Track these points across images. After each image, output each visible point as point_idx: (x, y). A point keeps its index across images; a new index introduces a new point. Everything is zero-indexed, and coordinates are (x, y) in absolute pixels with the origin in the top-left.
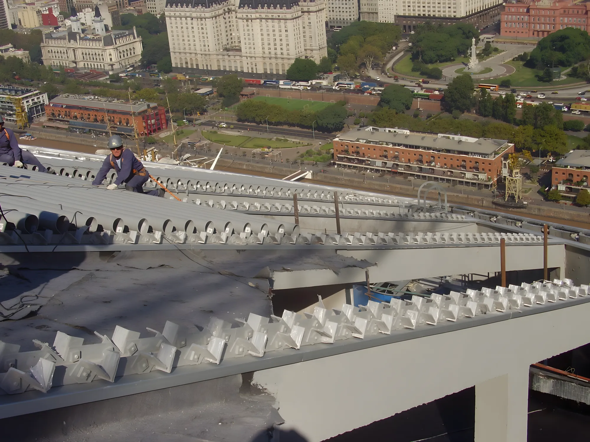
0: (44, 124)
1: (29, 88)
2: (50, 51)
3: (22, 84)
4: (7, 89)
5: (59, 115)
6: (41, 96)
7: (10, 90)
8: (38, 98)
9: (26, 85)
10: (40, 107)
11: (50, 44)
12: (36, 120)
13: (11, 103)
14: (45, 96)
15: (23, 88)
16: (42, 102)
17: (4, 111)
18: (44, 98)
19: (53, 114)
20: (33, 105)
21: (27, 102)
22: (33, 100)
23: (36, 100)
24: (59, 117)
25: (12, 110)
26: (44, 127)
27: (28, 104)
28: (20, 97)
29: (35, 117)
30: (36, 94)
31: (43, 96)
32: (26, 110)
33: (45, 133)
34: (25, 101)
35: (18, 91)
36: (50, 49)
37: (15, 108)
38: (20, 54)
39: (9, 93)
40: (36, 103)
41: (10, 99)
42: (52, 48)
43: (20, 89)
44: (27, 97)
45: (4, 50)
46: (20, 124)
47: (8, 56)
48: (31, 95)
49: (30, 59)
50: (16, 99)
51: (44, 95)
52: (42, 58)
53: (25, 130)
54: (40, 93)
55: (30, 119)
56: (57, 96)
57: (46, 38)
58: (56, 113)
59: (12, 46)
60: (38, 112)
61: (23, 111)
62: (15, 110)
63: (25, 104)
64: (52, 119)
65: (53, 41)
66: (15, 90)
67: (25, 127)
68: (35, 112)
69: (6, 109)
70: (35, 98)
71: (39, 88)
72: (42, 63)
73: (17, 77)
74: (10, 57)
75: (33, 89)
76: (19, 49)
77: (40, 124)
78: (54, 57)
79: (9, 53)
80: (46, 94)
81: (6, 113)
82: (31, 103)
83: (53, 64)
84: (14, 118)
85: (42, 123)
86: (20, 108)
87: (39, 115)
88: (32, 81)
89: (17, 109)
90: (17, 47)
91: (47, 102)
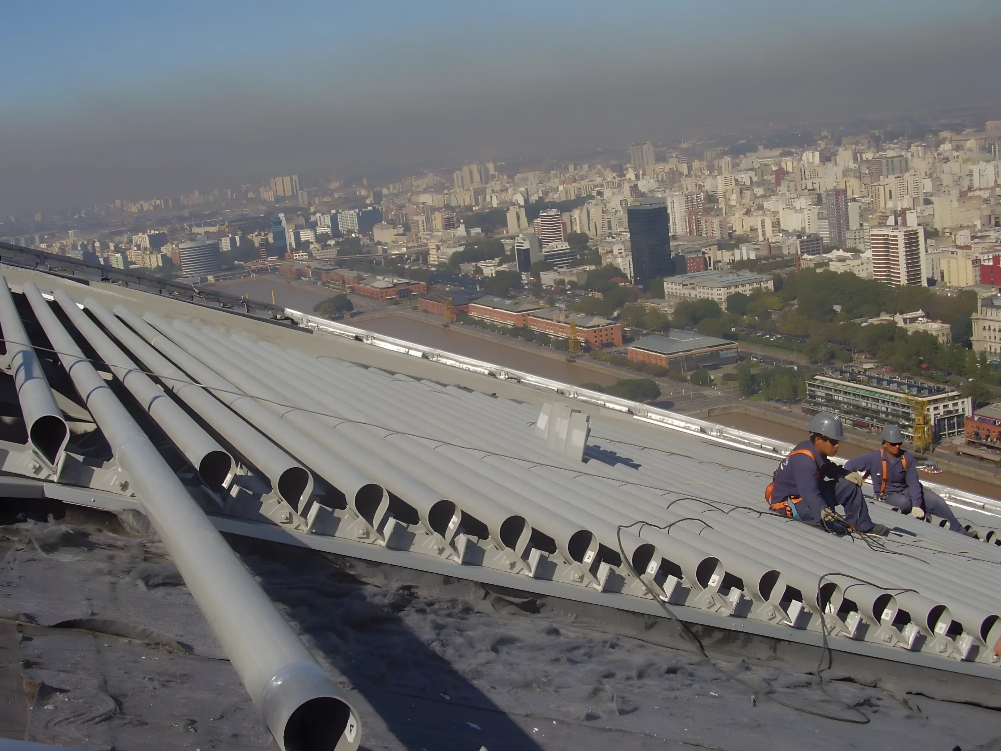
0: (959, 449)
1: (942, 386)
2: (987, 328)
3: (932, 378)
4: (904, 384)
5: (988, 436)
6: (960, 401)
7: (910, 386)
8: (955, 405)
9: (938, 382)
10: (955, 420)
11: (989, 316)
12: (946, 441)
13: (908, 407)
14: (968, 402)
15: (932, 385)
16: (960, 412)
17: (895, 419)
18: (965, 406)
19: (977, 434)
20: (945, 415)
21: (936, 408)
22: (945, 406)
23: (951, 408)
24: (987, 440)
25: (908, 420)
26: (958, 454)
27: (936, 412)
28: (924, 399)
29: (945, 435)
30: (953, 398)
31: (963, 402)
32: (932, 423)
33: (957, 465)
34: (932, 407)
35: (923, 388)
36: (987, 324)
37: (913, 416)
38: (934, 327)
39: (907, 391)
40: (950, 412)
41: (908, 400)
42: (991, 323)
43: (926, 386)
44: (936, 401)
45: (910, 319)
46: (918, 444)
47: (914, 330)
48: (944, 398)
49: (950, 337)
50: (917, 403)
51: (966, 400)
52: (971, 339)
53: (925, 455)
54: (960, 397)
55: (937, 438)
56: (989, 404)
57: (982, 306)
58: (983, 433)
59: (923, 314)
60: (951, 427)
61: (926, 422)
62: (913, 420)
63: (932, 412)
64: (974, 443)
65: (994, 311)
66: (918, 387)
67: (926, 449)
68: (946, 427)
69: (898, 416)
70: (950, 404)
71: (958, 387)
72: (970, 346)
73: (924, 366)
74: (917, 333)
75: (948, 388)
76: (934, 320)
77: (953, 447)
78: (993, 338)
79: (916, 324)
80: (970, 399)
81: (898, 423)
82: (941, 411)
83: (989, 349)
84: (910, 432)
85: (957, 446)
86: (921, 418)
87: (952, 433)
88: (949, 374)
89: (917, 418)
90: (931, 316)
91: (969, 413)
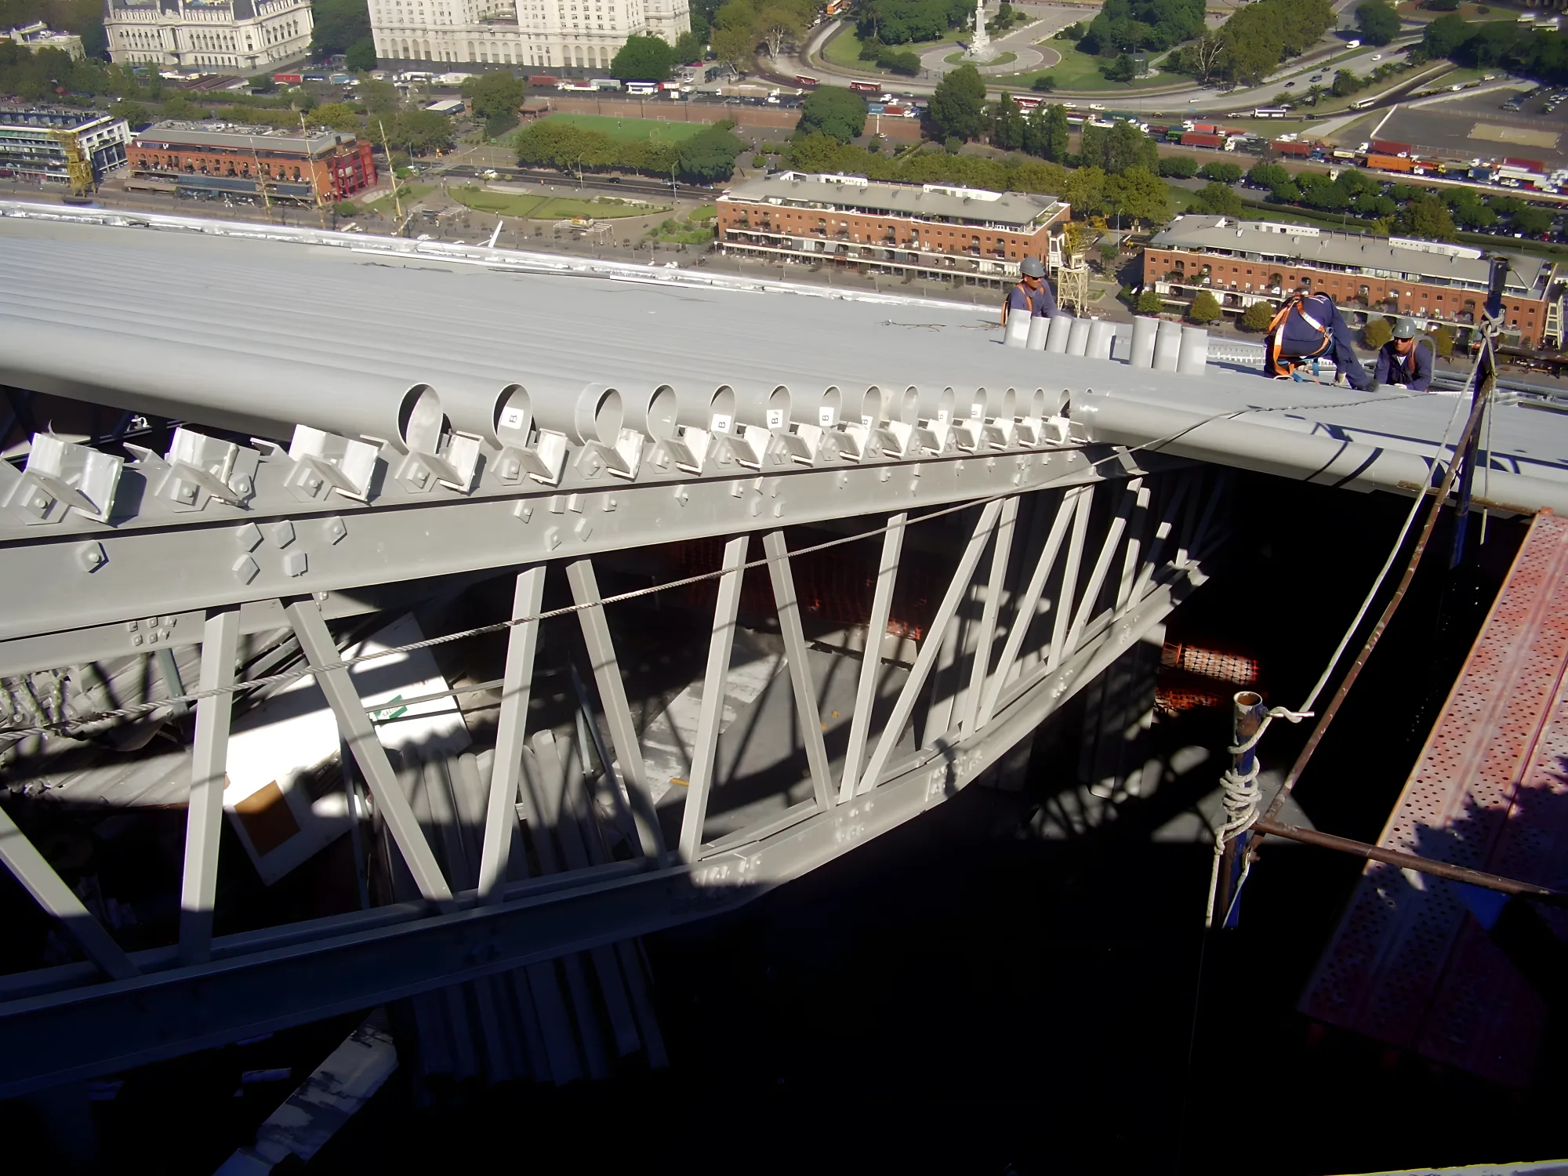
0: (127, 184)
1: (90, 112)
2: (125, 34)
3: (72, 104)
4: (45, 116)
5: (157, 164)
6: (115, 127)
7: (52, 118)
8: (110, 132)
9: (81, 106)
10: (114, 150)
11: (124, 19)
12: (107, 177)
13: (56, 143)
14: (124, 126)
15: (78, 112)
16: (118, 138)
17: (42, 160)
18: (123, 132)
19: (143, 163)
20: (100, 146)
21: (89, 140)
22: (99, 136)
23: (106, 137)
24: (156, 168)
25: (59, 158)
26: (126, 190)
27: (90, 144)
28: (74, 131)
29: (106, 170)
30: (106, 124)
31: (119, 128)
32: (88, 158)
33: (129, 203)
34: (84, 140)
35: (70, 118)
36: (123, 30)
37: (64, 153)
38: (61, 41)
39: (50, 124)
40: (106, 142)
41: (55, 135)
42: (129, 28)
43: (71, 114)
44: (87, 131)
45: (30, 34)
46: (76, 185)
47: (38, 48)
48: (96, 126)
49: (83, 50)
50: (66, 136)
51: (121, 124)
52: (108, 49)
53: (89, 198)
54: (114, 121)
55: (97, 175)
56: (149, 125)
57: (114, 8)
58: (150, 162)
59: (45, 26)
60: (111, 159)
61: (82, 159)
62: (66, 158)
63: (86, 145)
64: (142, 174)
65: (130, 13)
66: (63, 117)
67: (88, 191)
68: (105, 160)
69: (46, 156)
70: (105, 132)
71: (109, 111)
72: (108, 58)
73: (60, 90)
74: (43, 50)
75: (98, 113)
76: (59, 32)
77: (119, 183)
78: (133, 45)
79: (39, 40)
80: (126, 123)
81: (47, 165)
82: (96, 141)
83: (131, 60)
84: (64, 173)
85: (122, 182)
86: (76, 155)
87: (114, 166)
88: (92, 96)
89: (69, 155)
90: (54, 27)
91: (128, 139)
